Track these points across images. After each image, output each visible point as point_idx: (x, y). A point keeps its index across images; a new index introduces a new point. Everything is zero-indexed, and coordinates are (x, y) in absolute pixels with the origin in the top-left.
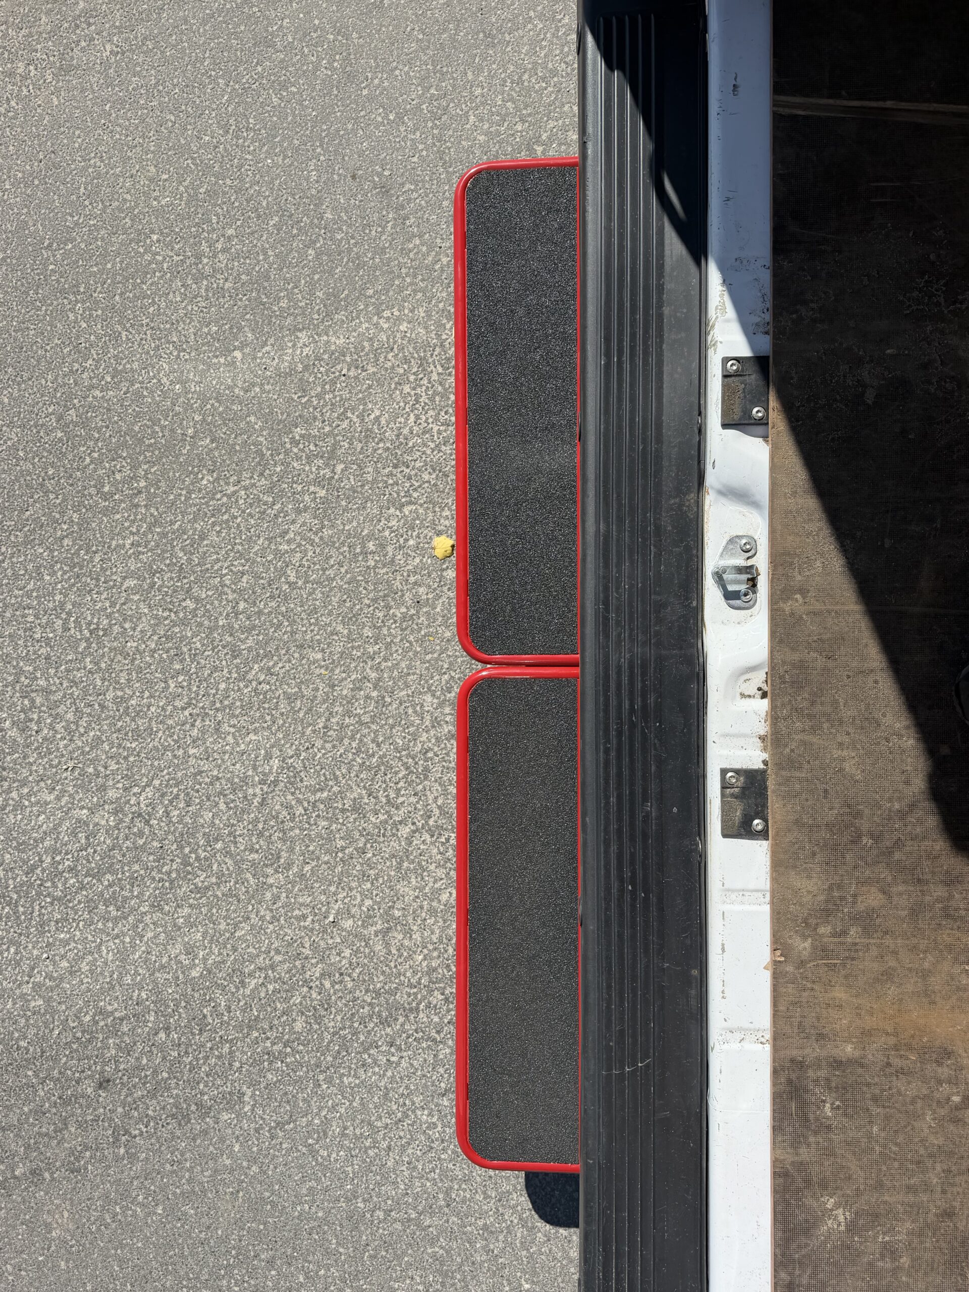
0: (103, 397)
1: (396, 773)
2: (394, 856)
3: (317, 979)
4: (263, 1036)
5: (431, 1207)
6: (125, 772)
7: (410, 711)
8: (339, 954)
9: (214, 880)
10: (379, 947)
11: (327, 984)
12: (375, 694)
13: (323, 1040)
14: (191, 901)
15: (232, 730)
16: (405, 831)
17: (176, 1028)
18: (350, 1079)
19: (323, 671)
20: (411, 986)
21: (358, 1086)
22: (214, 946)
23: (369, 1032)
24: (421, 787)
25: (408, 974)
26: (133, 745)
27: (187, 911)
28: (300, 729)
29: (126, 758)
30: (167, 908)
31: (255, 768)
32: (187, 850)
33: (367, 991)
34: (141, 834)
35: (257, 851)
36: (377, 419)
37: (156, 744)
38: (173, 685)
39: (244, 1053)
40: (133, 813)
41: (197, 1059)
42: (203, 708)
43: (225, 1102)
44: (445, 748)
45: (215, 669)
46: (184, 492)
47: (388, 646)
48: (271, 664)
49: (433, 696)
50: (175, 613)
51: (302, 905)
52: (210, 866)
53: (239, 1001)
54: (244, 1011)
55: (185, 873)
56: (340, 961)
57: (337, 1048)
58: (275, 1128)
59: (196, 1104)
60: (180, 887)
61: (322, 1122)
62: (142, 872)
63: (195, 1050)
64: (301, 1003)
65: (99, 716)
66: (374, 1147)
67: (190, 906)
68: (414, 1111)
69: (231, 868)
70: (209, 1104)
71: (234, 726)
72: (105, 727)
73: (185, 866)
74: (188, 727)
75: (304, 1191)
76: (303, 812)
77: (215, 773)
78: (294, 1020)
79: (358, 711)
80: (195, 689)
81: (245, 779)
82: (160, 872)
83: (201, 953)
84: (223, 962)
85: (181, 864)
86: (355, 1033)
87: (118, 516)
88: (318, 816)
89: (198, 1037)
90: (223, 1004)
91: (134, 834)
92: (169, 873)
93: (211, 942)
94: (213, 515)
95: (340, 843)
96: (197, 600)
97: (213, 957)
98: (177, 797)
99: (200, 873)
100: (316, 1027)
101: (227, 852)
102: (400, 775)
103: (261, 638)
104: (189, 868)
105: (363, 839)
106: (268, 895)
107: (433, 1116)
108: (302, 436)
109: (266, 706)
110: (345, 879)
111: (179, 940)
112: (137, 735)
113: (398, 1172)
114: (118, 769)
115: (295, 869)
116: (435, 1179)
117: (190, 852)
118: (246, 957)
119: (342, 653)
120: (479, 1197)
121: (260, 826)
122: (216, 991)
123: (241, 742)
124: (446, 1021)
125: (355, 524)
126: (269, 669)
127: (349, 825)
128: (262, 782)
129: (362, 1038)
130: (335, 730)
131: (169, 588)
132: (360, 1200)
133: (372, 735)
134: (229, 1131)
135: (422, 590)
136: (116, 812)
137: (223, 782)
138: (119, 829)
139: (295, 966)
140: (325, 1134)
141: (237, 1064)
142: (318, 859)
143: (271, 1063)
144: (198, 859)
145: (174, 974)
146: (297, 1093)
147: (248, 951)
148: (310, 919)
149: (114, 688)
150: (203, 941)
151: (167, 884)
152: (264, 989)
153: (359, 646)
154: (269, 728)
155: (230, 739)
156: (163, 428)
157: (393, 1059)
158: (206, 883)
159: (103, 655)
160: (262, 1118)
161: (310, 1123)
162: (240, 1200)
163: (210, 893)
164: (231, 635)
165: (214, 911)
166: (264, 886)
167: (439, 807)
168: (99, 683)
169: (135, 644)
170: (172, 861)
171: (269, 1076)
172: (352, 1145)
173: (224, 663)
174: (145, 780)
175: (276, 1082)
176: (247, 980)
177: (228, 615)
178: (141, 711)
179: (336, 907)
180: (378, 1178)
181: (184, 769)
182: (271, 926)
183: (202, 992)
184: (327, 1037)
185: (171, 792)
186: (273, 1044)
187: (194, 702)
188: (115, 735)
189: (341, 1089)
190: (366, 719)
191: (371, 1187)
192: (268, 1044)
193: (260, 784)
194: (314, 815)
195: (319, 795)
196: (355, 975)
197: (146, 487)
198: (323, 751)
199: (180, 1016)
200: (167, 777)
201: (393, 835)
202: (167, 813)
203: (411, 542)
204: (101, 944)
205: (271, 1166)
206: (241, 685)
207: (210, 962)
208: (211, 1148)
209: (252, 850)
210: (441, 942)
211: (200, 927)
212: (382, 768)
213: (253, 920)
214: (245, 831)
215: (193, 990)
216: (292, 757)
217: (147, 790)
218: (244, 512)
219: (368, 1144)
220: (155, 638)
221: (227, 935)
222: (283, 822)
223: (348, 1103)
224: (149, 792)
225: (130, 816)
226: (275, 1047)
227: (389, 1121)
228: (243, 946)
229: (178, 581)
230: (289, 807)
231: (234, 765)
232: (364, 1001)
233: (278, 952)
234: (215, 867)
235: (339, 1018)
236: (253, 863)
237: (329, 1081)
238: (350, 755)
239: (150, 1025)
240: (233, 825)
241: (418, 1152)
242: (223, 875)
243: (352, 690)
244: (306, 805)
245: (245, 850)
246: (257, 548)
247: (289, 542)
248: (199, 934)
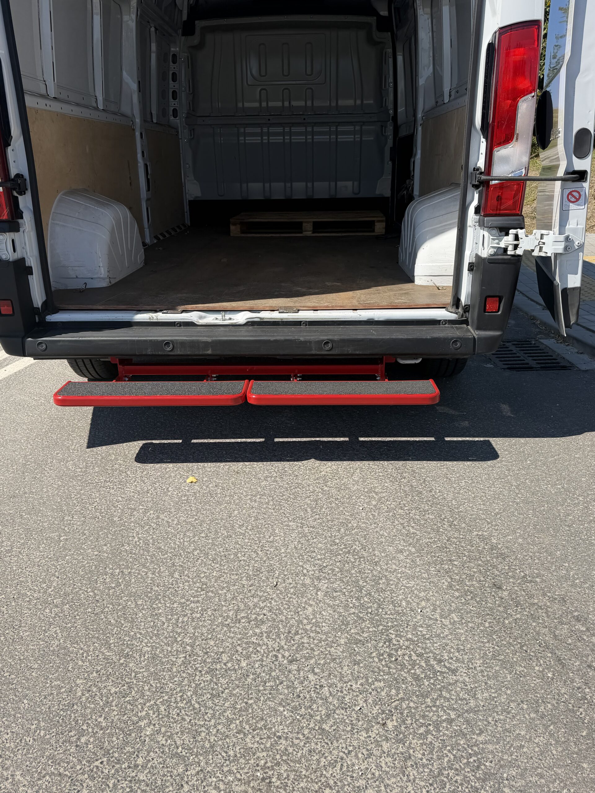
0: (55, 587)
9: (357, 543)
12: (259, 497)
15: (272, 537)
29: (285, 575)
30: (376, 560)
32: (341, 552)
36: (122, 498)
37: (278, 563)
38: (243, 558)
42: (258, 547)
45: (237, 543)
46: (130, 555)
47: (234, 493)
50: (200, 557)
55: (355, 553)
62: (356, 569)
72: (265, 584)
73: (350, 553)
74: (268, 552)
80: (247, 550)
82: (355, 562)
87: (133, 580)
92: (355, 559)
93: (394, 544)
94: (148, 545)
95: (333, 505)
96: (195, 549)
99: (353, 548)
100: (430, 512)
108: (119, 518)
111: (394, 555)
119: (236, 505)
128: (302, 527)
135: (211, 485)
144: (346, 548)
149: (240, 580)
151: (362, 559)
153: (234, 500)
156: (88, 563)
157: (438, 491)
164: (218, 538)
166: (358, 527)
169: (215, 572)
178: (256, 569)
192: (446, 526)
197: (120, 569)
202: (318, 559)
203: (187, 488)
204: (405, 586)
207: (405, 544)
209: (339, 530)
218: (151, 535)
220: (213, 565)
225: (321, 574)
226: (446, 524)
239: (451, 567)
246: (172, 531)
247: (173, 520)
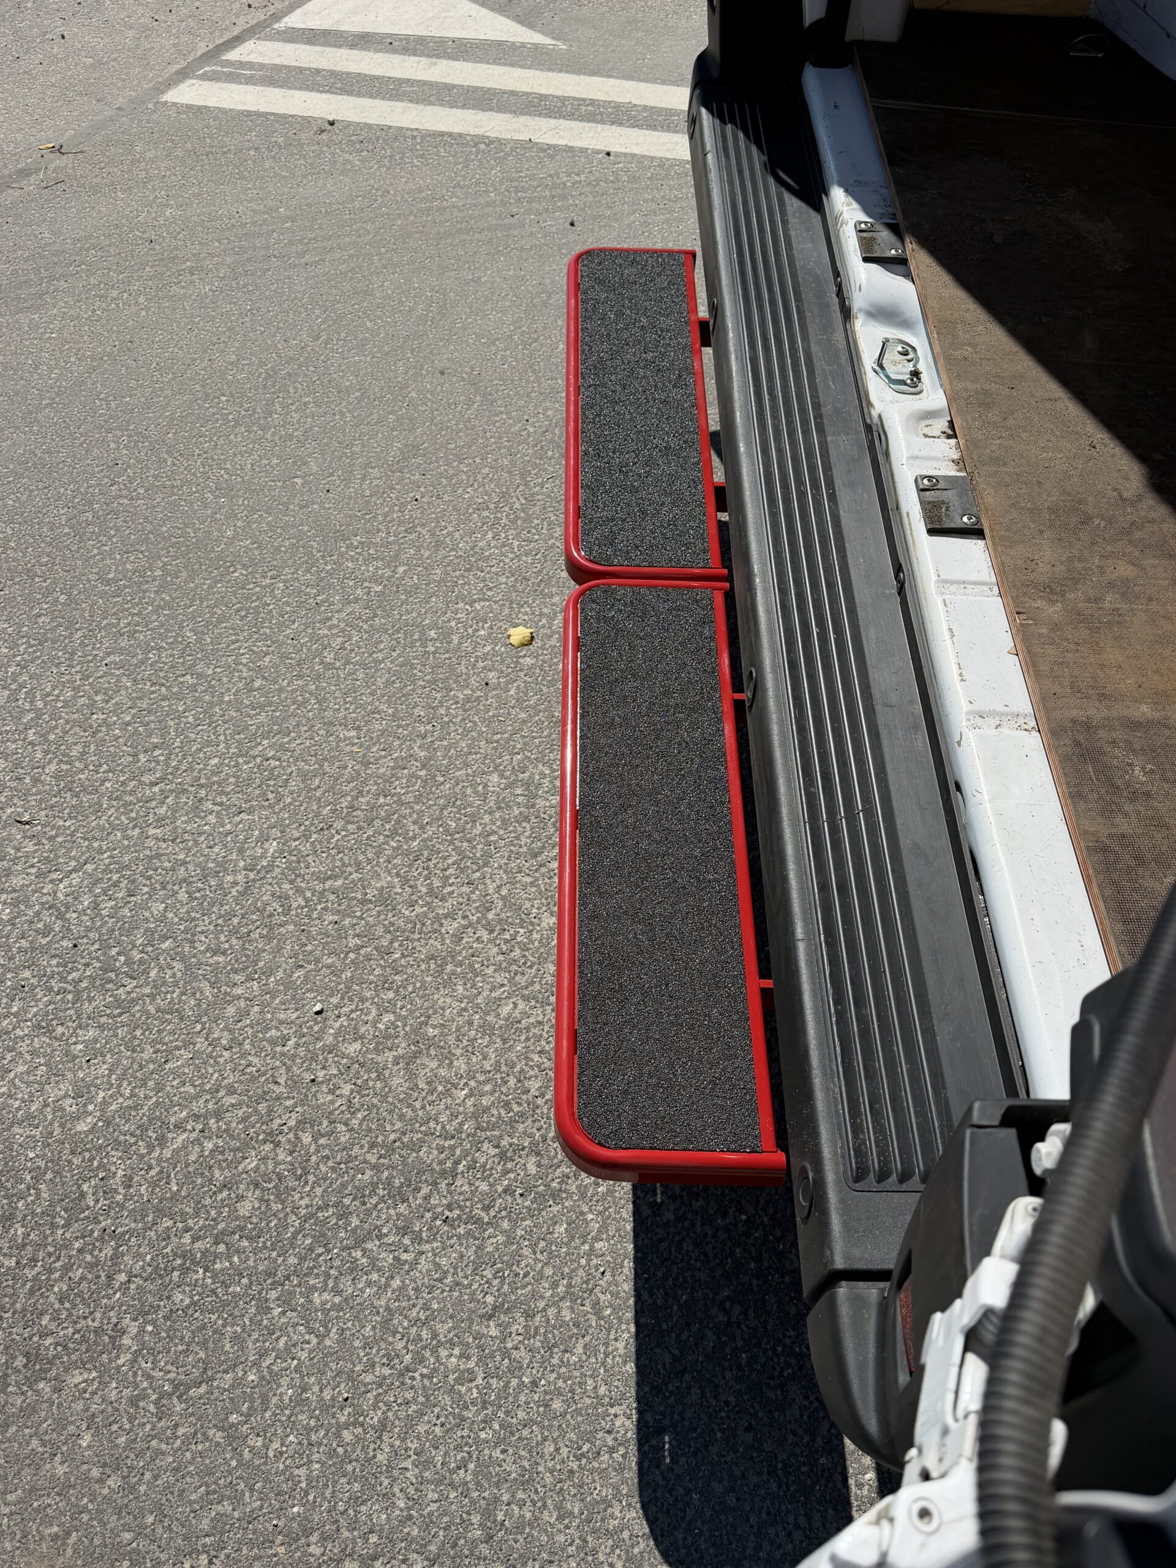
0: (131, 504)
1: (445, 858)
2: (432, 957)
3: (290, 1129)
4: (180, 1225)
5: (455, 1545)
6: (45, 855)
7: (469, 791)
8: (331, 1092)
9: (147, 990)
10: (397, 1082)
11: (306, 1138)
12: (422, 773)
13: (286, 1227)
14: (103, 1020)
15: (217, 808)
16: (451, 927)
17: (25, 1216)
18: (326, 1296)
19: (355, 749)
20: (447, 1136)
21: (338, 1308)
22: (125, 1084)
23: (368, 1213)
24: (478, 874)
25: (443, 1118)
26: (67, 824)
27: (91, 1033)
28: (315, 807)
29: (52, 838)
30: (60, 1030)
31: (241, 851)
32: (114, 951)
33: (372, 1146)
34: (47, 930)
35: (224, 953)
36: (450, 533)
37: (102, 822)
38: (144, 760)
39: (139, 1256)
40: (42, 904)
41: (50, 1271)
42: (181, 784)
43: (84, 1348)
44: (514, 831)
45: (209, 743)
46: (208, 582)
47: (445, 725)
48: (286, 740)
49: (502, 776)
50: (168, 687)
51: (281, 1022)
52: (146, 972)
53: (150, 1168)
54: (154, 1184)
55: (102, 983)
56: (332, 1102)
57: (308, 1241)
58: (170, 1395)
59: (27, 1355)
60: (90, 1000)
61: (262, 1378)
62: (34, 980)
63: (50, 1255)
64: (257, 1168)
65: (29, 790)
66: (355, 1424)
67: (101, 1027)
68: (434, 1351)
69: (179, 974)
70: (52, 1352)
71: (221, 804)
73: (106, 971)
74: (154, 804)
75: (205, 1525)
76: (303, 903)
77: (182, 856)
78: (240, 1198)
79: (398, 790)
80: (174, 764)
81: (223, 866)
82: (63, 980)
83: (101, 1094)
84: (136, 1107)
85: (101, 969)
86: (345, 1215)
88: (325, 909)
89: (60, 1232)
90: (120, 1173)
91: (37, 931)
92: (76, 981)
93: (121, 1079)
94: (240, 602)
96: (200, 676)
97: (121, 1100)
98: (116, 884)
100: (276, 1207)
101: (177, 954)
102: (450, 861)
103: (278, 714)
104: (112, 975)
105: (389, 936)
106: (231, 1010)
107: (468, 1358)
108: (360, 542)
109: (272, 783)
110: (355, 987)
111: (69, 1075)
112: (77, 812)
113: (396, 1473)
114: (36, 851)
115: (280, 974)
116: (466, 1483)
117: (119, 954)
118: (176, 1099)
119: (384, 731)
120: (549, 1517)
121: (235, 921)
122: (113, 1153)
123: (227, 821)
124: (500, 1189)
125: (414, 615)
126: (282, 745)
127: (370, 919)
129: (355, 1221)
130: (363, 810)
131: (165, 664)
132: (313, 1539)
133: (415, 816)
134: (79, 1406)
135: (491, 675)
136: (16, 903)
137: (191, 867)
138: (14, 924)
139: (256, 1111)
140: (265, 1400)
141: (123, 1277)
142: (317, 961)
143: (185, 1271)
144: (129, 962)
145: (46, 1128)
146: (224, 1326)
147: (182, 1090)
148: (291, 1043)
149: (60, 761)
150: (109, 1076)
151: (70, 996)
152: (197, 1149)
153: (407, 725)
154: (271, 806)
155: (212, 819)
156: (197, 530)
158: (134, 995)
159: (56, 727)
160: (149, 1377)
161: (237, 1383)
162: (69, 1552)
163: (137, 1008)
164: (238, 711)
165: (138, 1033)
167: (503, 898)
168: (39, 755)
169: (104, 717)
170: (87, 965)
171: (178, 1297)
172: (312, 1423)
173: (222, 738)
174: (73, 863)
175: (188, 1307)
176: (170, 1135)
177: (238, 691)
178: (91, 786)
179: (337, 1025)
180: (357, 1486)
181: (136, 851)
182: (227, 1054)
183: (87, 1155)
184: (294, 1222)
185: (110, 879)
186: (195, 1239)
187: (170, 777)
188: (43, 813)
189: (306, 1314)
190: (409, 798)
191: (341, 1506)
192: (187, 1239)
193: (245, 869)
194: (319, 907)
195: (329, 883)
196: (355, 1122)
197: (162, 576)
198: (344, 833)
199: (38, 1195)
200: (107, 862)
201: (435, 931)
202: (96, 906)
203: (482, 632)
205: (148, 1476)
206: (241, 760)
208: (35, 1443)
209: (216, 952)
210: (498, 1071)
211: (109, 1056)
212: (426, 853)
213: (198, 1045)
214: (212, 927)
215: (73, 1153)
216: (298, 839)
217: (74, 875)
218: (279, 600)
219: (343, 1419)
220: (134, 711)
221: (151, 1066)
222: (271, 915)
223: (315, 1341)
224: (76, 878)
225: (37, 907)
226: (198, 1245)
227: (386, 1371)
228: (175, 1083)
229: (179, 658)
230: (282, 898)
231: (210, 847)
232: (365, 1161)
233: (231, 1091)
234: (153, 974)
235: (319, 1191)
236: (216, 969)
237: (286, 1302)
238: (382, 837)
240: (193, 919)
241: (437, 1429)
242: (164, 984)
243: (392, 768)
244: (308, 894)
245: (207, 950)
246: (289, 631)
247: (330, 628)
248: (105, 1067)
